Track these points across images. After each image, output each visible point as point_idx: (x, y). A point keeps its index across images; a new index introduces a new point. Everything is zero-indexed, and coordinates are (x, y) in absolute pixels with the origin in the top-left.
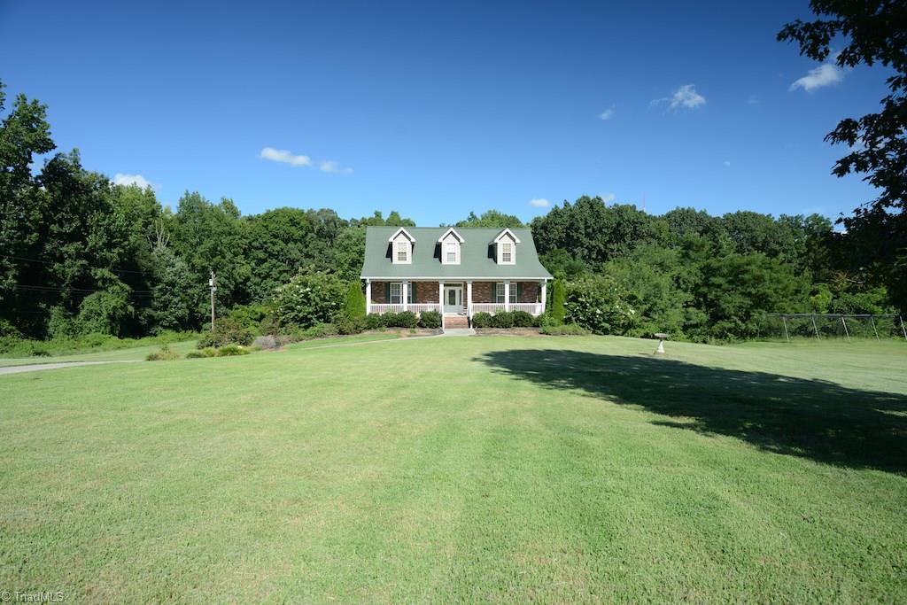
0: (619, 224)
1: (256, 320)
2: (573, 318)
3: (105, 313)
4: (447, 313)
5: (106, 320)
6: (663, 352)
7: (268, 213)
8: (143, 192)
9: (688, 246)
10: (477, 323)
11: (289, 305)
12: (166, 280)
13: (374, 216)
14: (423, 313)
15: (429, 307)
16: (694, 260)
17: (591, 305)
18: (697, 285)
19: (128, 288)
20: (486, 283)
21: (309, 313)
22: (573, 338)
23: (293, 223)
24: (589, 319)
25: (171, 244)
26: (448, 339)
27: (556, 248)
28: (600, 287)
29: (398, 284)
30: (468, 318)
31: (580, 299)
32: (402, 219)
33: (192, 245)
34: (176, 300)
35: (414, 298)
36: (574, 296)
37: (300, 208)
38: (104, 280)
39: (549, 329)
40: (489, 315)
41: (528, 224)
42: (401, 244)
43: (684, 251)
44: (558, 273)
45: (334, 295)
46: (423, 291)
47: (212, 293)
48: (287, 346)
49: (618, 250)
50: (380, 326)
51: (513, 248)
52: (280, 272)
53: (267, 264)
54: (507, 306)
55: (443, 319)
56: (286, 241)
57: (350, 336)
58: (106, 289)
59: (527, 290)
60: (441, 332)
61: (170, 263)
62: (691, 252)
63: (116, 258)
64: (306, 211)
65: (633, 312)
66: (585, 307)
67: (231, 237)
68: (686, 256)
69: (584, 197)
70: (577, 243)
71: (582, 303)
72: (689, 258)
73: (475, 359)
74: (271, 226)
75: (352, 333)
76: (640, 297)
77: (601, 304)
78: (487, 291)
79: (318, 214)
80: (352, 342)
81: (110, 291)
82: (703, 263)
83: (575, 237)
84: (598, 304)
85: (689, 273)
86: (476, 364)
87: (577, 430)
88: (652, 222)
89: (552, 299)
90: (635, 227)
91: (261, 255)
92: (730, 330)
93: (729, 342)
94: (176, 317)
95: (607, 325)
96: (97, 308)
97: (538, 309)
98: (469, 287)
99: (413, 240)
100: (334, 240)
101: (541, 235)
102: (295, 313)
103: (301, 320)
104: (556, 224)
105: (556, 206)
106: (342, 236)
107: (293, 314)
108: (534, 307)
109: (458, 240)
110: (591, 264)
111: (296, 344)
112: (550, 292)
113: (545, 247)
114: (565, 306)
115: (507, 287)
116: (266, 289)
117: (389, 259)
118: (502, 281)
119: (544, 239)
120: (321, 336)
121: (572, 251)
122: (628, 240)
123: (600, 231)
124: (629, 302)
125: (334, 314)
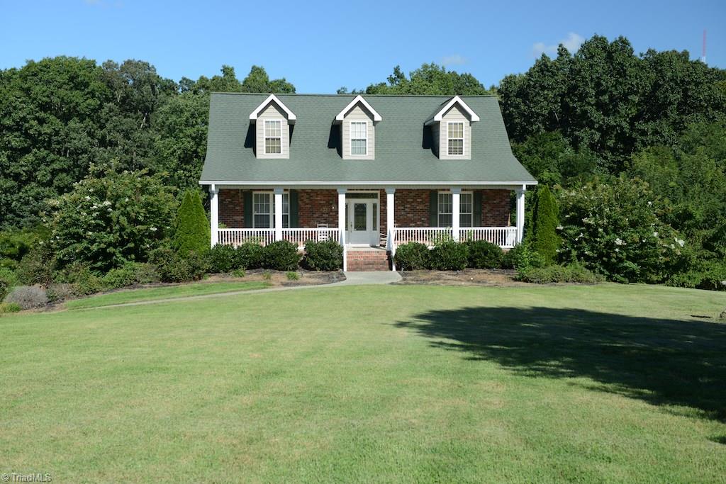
1: (11, 256)
2: (574, 253)
4: (352, 245)
7: (31, 64)
10: (404, 261)
11: (73, 230)
13: (221, 74)
14: (309, 246)
15: (321, 233)
17: (605, 230)
20: (419, 192)
21: (110, 244)
22: (571, 288)
23: (77, 83)
24: (601, 255)
26: (353, 289)
27: (543, 131)
28: (621, 199)
29: (265, 195)
30: (389, 253)
31: (585, 220)
32: (271, 79)
35: (293, 218)
36: (575, 214)
37: (89, 58)
39: (530, 271)
40: (424, 247)
41: (493, 88)
42: (271, 124)
44: (546, 175)
45: (154, 212)
46: (309, 205)
48: (68, 302)
49: (656, 132)
50: (235, 267)
51: (467, 132)
52: (54, 173)
54: (456, 231)
55: (345, 254)
56: (66, 118)
57: (182, 285)
59: (490, 204)
60: (343, 278)
64: (99, 64)
65: (681, 242)
66: (595, 234)
69: (596, 38)
70: (584, 120)
71: (589, 226)
73: (401, 324)
74: (37, 89)
75: (186, 280)
76: (699, 215)
77: (623, 228)
78: (421, 205)
79: (123, 69)
80: (185, 295)
83: (578, 111)
84: (617, 228)
86: (404, 332)
87: (582, 451)
89: (535, 219)
90: (685, 91)
95: (633, 266)
97: (511, 237)
98: (390, 199)
99: (292, 116)
100: (151, 115)
101: (517, 107)
102: (85, 244)
103: (94, 258)
104: (543, 88)
105: (544, 55)
106: (165, 108)
107: (79, 247)
108: (504, 234)
109: (368, 121)
110: (606, 158)
111: (85, 299)
112: (531, 214)
113: (523, 128)
114: (558, 232)
115: (456, 199)
116: (27, 203)
117: (251, 150)
118: (447, 188)
119: (522, 115)
120: (130, 285)
121: (571, 135)
122: (674, 115)
123: (624, 98)
124: (675, 226)
125: (154, 247)
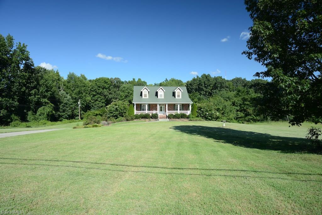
0: (216, 83)
1: (95, 116)
2: (200, 116)
3: (46, 113)
4: (160, 114)
5: (46, 116)
6: (225, 126)
7: (97, 79)
8: (55, 72)
9: (239, 91)
10: (169, 117)
11: (111, 111)
12: (64, 102)
13: (133, 80)
14: (152, 114)
15: (154, 112)
16: (240, 96)
17: (205, 111)
18: (241, 104)
19: (53, 105)
20: (172, 104)
21: (117, 114)
22: (199, 122)
23: (106, 82)
24: (204, 116)
25: (65, 90)
26: (161, 122)
27: (194, 92)
28: (208, 106)
29: (144, 105)
30: (167, 115)
31: (202, 110)
32: (142, 81)
33: (72, 90)
34: (68, 109)
35: (149, 109)
36: (200, 109)
37: (108, 77)
38: (46, 103)
39: (192, 119)
40: (173, 115)
41: (185, 83)
42: (145, 92)
43: (237, 92)
44: (195, 100)
45: (125, 108)
46: (152, 107)
47: (79, 107)
48: (111, 124)
49: (215, 92)
50: (139, 118)
51: (181, 93)
52: (101, 99)
53: (96, 96)
54: (179, 112)
55: (159, 116)
56: (103, 89)
57: (130, 121)
58: (46, 106)
59: (185, 107)
60: (159, 120)
61: (65, 96)
62: (240, 93)
63: (49, 95)
64: (110, 78)
65: (218, 114)
66: (203, 112)
67: (85, 88)
68: (238, 94)
69: (204, 74)
70: (202, 90)
71: (202, 111)
72: (239, 95)
73: (170, 128)
74: (98, 84)
75: (131, 120)
76: (221, 109)
77: (208, 111)
78: (172, 107)
79: (114, 79)
80: (131, 123)
81: (47, 106)
82: (242, 97)
83: (201, 88)
84: (207, 111)
85: (238, 100)
88: (227, 82)
89: (193, 109)
90: (221, 84)
91: (95, 93)
92: (251, 119)
93: (251, 123)
94: (67, 115)
95: (210, 118)
96: (43, 112)
97: (188, 113)
98: (167, 106)
99: (149, 91)
100: (119, 88)
101: (190, 87)
102: (113, 114)
103: (115, 116)
104: (194, 83)
105: (194, 78)
106: (122, 87)
107: (112, 114)
108: (187, 112)
109: (163, 91)
110: (206, 97)
111: (114, 124)
112: (192, 107)
113: (191, 91)
114: (197, 112)
115: (179, 106)
116: (96, 105)
117: (141, 97)
118: (177, 104)
119: (191, 88)
120: (121, 121)
121: (200, 92)
122: (219, 89)
123: (209, 85)
124: (217, 111)
125: (125, 114)
